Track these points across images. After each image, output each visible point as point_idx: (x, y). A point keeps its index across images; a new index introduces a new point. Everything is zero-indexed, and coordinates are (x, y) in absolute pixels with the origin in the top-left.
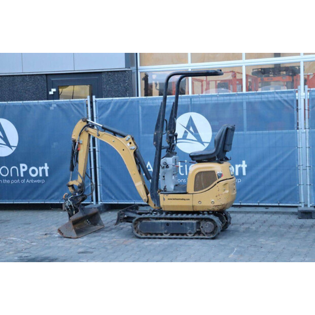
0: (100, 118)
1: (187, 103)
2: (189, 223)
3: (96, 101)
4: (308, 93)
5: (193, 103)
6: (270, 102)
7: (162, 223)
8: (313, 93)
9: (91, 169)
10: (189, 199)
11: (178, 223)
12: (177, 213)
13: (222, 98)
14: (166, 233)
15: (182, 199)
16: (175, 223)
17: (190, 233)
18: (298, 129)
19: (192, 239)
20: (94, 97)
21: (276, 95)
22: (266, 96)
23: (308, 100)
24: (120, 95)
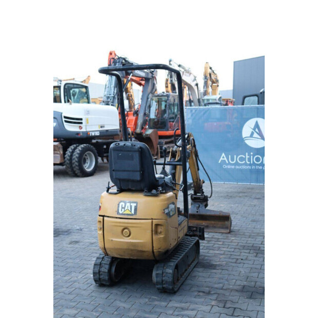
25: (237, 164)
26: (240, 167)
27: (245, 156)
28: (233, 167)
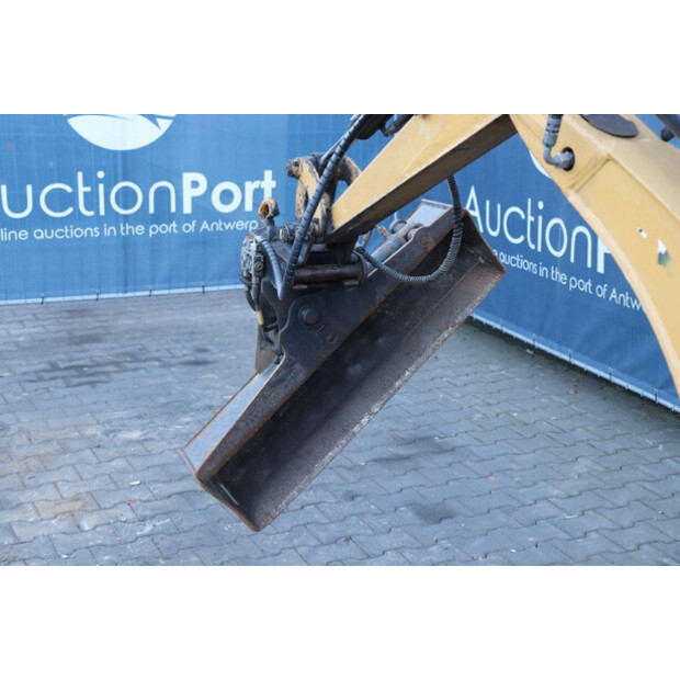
25: (38, 219)
26: (54, 234)
27: (75, 187)
28: (23, 235)
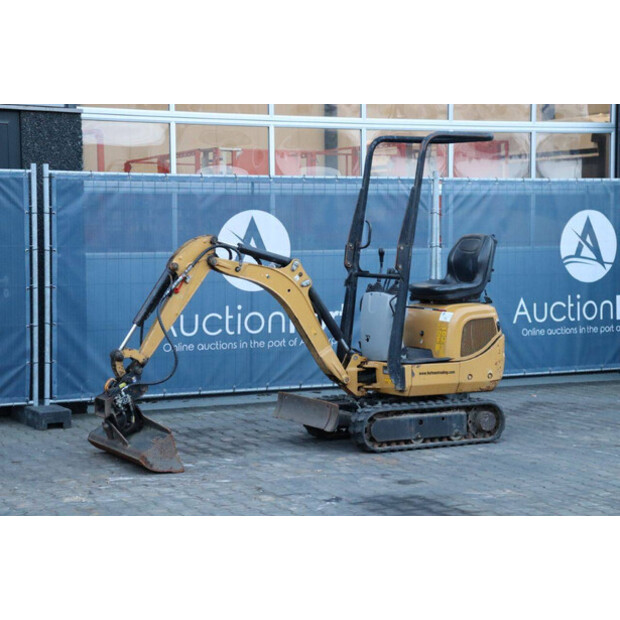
0: (62, 213)
1: (245, 192)
2: (456, 416)
3: (51, 177)
4: (440, 186)
5: (256, 191)
6: (391, 197)
7: (411, 420)
8: (448, 187)
9: (32, 328)
10: (453, 372)
11: (437, 418)
12: (434, 398)
13: (311, 185)
14: (417, 439)
15: (443, 373)
16: (433, 418)
17: (456, 435)
18: (431, 247)
19: (462, 445)
20: (46, 167)
21: (402, 186)
22: (386, 185)
23: (441, 197)
24: (65, 166)
